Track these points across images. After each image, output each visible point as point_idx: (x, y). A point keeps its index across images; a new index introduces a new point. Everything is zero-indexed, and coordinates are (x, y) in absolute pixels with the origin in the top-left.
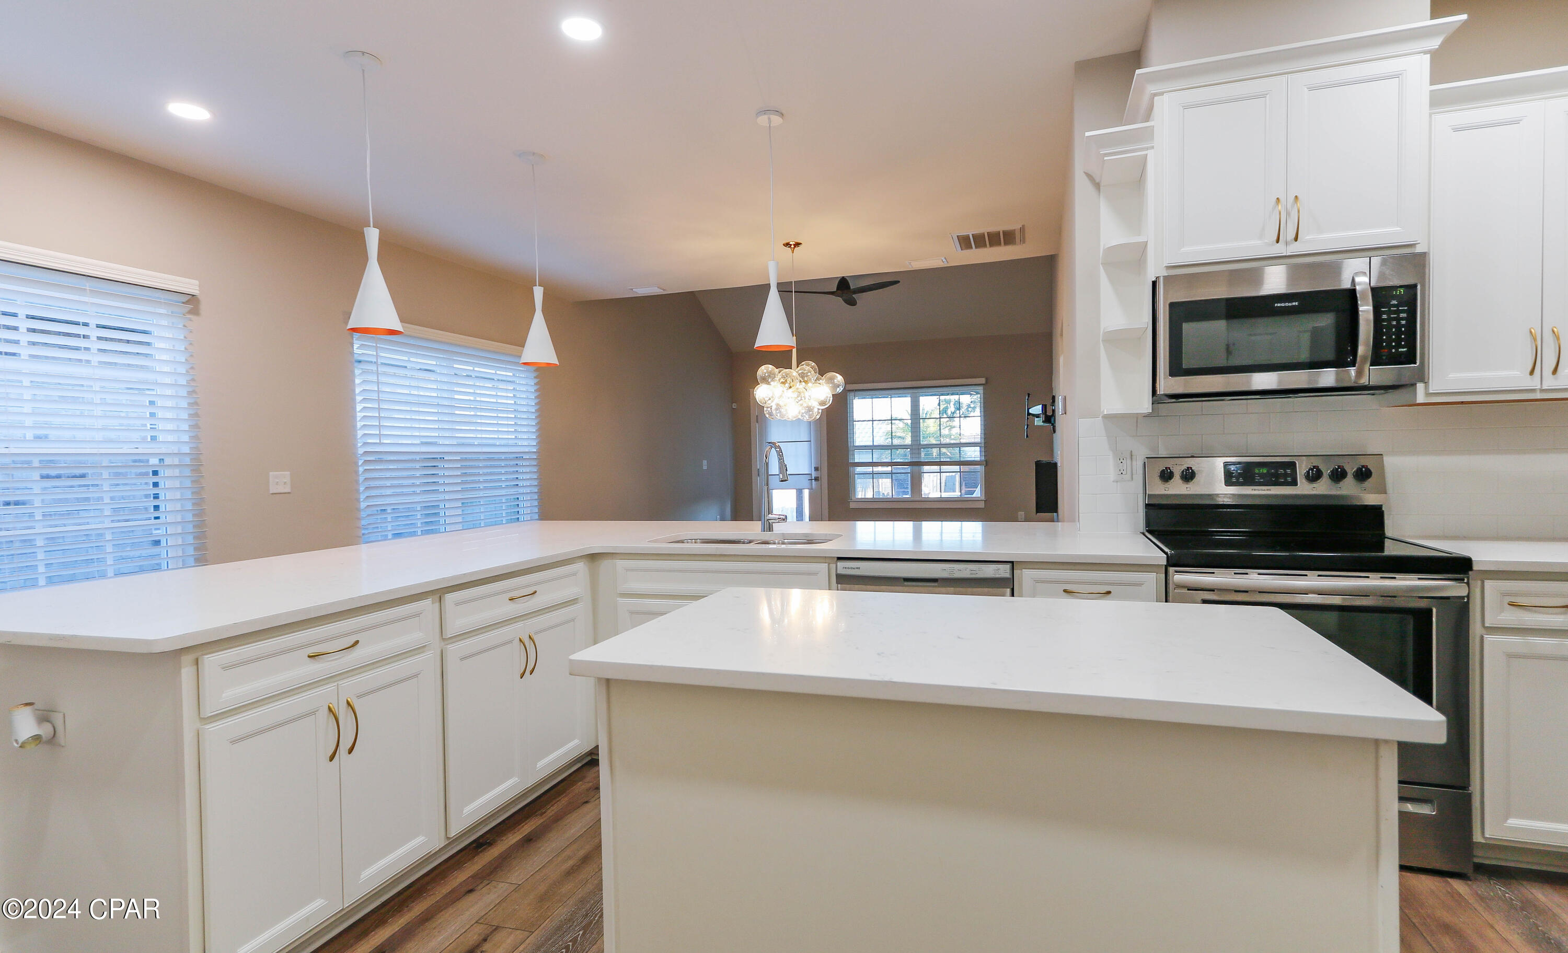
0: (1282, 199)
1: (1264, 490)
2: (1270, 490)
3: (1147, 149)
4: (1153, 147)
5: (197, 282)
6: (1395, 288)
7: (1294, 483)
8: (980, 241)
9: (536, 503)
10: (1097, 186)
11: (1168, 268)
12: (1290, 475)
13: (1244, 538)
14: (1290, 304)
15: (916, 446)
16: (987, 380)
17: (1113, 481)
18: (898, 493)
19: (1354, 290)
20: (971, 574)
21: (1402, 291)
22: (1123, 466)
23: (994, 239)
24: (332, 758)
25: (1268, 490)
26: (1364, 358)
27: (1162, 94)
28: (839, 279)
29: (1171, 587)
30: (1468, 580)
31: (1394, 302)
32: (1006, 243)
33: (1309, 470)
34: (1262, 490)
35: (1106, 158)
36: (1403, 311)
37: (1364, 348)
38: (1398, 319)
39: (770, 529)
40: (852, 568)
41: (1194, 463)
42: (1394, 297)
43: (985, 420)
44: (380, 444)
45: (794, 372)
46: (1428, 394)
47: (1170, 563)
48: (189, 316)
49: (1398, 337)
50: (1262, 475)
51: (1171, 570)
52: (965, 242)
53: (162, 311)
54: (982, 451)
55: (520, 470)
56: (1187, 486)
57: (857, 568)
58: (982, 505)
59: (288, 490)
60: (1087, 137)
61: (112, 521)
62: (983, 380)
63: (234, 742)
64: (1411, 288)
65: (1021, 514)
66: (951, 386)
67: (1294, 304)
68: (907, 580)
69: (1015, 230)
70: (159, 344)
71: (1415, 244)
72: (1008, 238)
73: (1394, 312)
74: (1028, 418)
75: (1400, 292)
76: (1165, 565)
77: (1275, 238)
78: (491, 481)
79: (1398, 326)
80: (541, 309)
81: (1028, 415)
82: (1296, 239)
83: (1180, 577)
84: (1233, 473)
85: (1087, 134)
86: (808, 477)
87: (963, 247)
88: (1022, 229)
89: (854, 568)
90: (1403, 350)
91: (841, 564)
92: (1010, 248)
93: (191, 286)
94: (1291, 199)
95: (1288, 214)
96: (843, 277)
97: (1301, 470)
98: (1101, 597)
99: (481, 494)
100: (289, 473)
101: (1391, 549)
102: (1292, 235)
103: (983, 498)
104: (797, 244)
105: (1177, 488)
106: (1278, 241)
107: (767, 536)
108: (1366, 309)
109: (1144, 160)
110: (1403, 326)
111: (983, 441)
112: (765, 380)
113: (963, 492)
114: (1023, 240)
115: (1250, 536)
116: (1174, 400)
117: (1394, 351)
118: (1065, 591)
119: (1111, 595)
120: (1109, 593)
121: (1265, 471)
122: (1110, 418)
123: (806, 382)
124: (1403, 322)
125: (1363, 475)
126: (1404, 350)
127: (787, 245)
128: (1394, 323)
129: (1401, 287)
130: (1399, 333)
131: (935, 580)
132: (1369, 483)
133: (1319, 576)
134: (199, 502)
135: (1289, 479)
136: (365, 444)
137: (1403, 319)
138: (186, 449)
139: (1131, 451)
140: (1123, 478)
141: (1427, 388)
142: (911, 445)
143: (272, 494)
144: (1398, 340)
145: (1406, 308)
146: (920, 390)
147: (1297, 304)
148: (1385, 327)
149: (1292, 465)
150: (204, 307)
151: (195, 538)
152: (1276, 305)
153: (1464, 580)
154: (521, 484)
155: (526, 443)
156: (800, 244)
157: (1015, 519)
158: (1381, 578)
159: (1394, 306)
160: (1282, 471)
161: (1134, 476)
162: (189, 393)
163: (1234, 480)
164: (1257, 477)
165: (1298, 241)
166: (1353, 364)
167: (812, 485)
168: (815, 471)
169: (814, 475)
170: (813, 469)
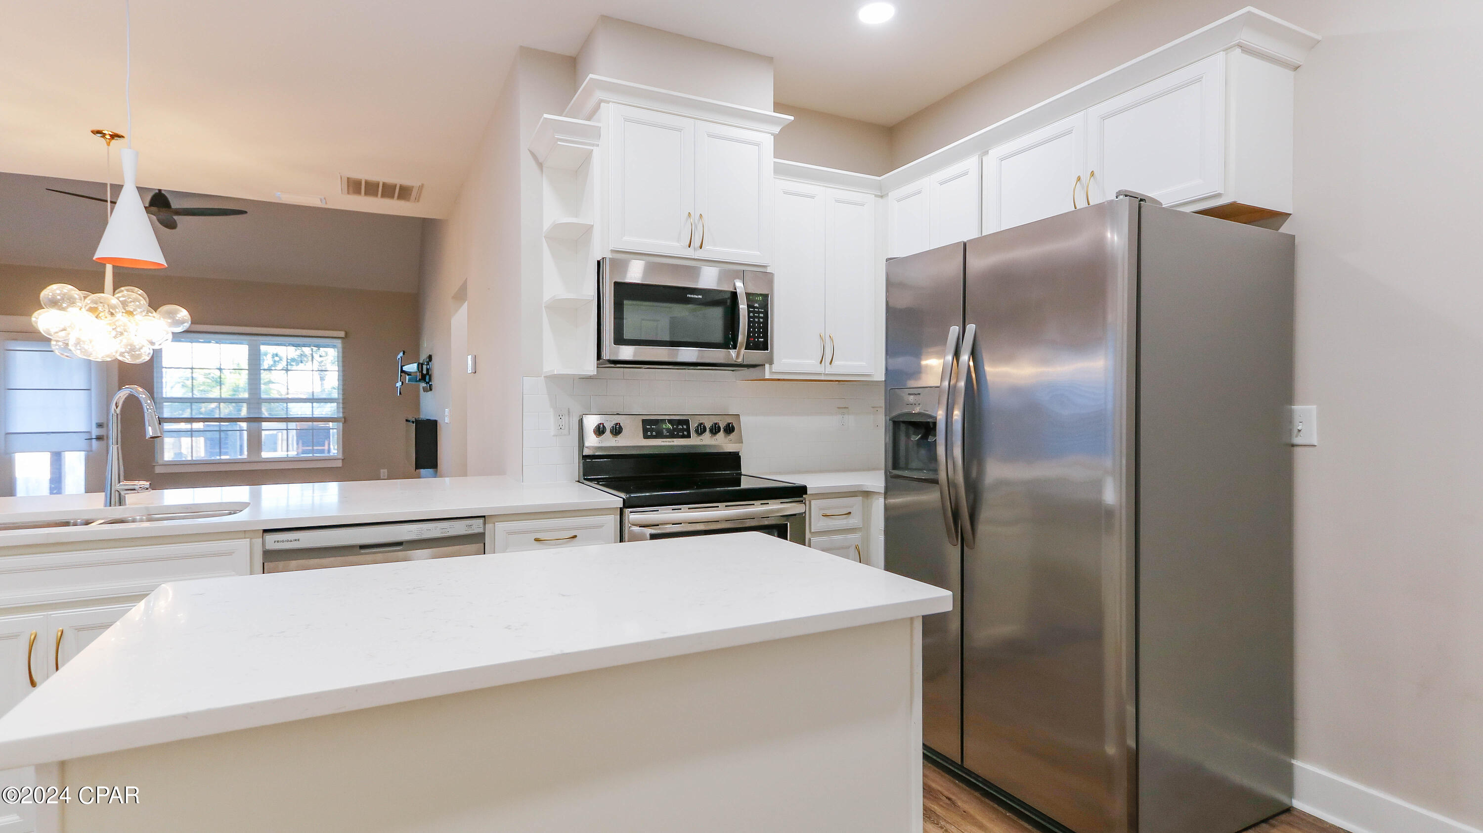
0: (693, 214)
3: (593, 145)
4: (598, 145)
6: (758, 295)
7: (689, 436)
8: (371, 189)
10: (540, 165)
11: (613, 251)
12: (685, 430)
14: (697, 297)
15: (255, 399)
16: (346, 334)
17: (553, 436)
18: (212, 454)
19: (736, 293)
20: (442, 533)
22: (562, 422)
23: (388, 191)
26: (741, 343)
27: (608, 102)
28: (155, 191)
29: (626, 525)
30: (805, 501)
31: (757, 305)
32: (400, 197)
33: (698, 426)
34: (669, 442)
35: (559, 143)
36: (762, 312)
37: (742, 338)
38: (759, 318)
39: (121, 502)
40: (288, 541)
42: (757, 302)
43: (344, 376)
45: (108, 296)
46: (771, 373)
47: (626, 505)
49: (759, 330)
50: (667, 430)
51: (627, 511)
52: (355, 186)
54: (339, 408)
56: (616, 439)
57: (296, 540)
58: (339, 464)
60: (544, 118)
62: (342, 334)
64: (765, 296)
65: (384, 472)
66: (302, 336)
67: (699, 296)
68: (362, 547)
69: (413, 187)
71: (767, 266)
72: (404, 193)
73: (757, 313)
74: (401, 376)
75: (760, 298)
76: (621, 508)
77: (688, 243)
79: (759, 324)
81: (401, 372)
82: (701, 247)
83: (633, 516)
84: (648, 428)
85: (546, 116)
86: (86, 436)
87: (351, 189)
88: (421, 187)
89: (291, 541)
91: (270, 538)
92: (402, 203)
94: (698, 215)
95: (696, 227)
96: (160, 190)
97: (693, 426)
98: (567, 542)
101: (746, 484)
102: (698, 244)
103: (340, 456)
104: (114, 136)
105: (612, 441)
106: (689, 246)
107: (117, 512)
108: (743, 307)
109: (589, 155)
110: (762, 323)
111: (341, 397)
112: (54, 303)
113: (300, 451)
114: (417, 199)
116: (613, 365)
117: (757, 340)
118: (537, 540)
119: (576, 539)
120: (575, 537)
121: (669, 426)
122: (555, 380)
123: (130, 313)
124: (761, 321)
125: (729, 429)
126: (762, 339)
127: (101, 133)
128: (757, 321)
129: (761, 295)
130: (760, 328)
131: (399, 544)
132: (733, 436)
133: (726, 506)
135: (685, 433)
137: (762, 318)
139: (569, 409)
140: (561, 433)
141: (770, 368)
142: (248, 399)
144: (759, 333)
145: (763, 310)
146: (260, 338)
147: (701, 297)
148: (753, 322)
149: (686, 422)
152: (687, 295)
153: (803, 501)
157: (378, 478)
158: (761, 504)
159: (757, 308)
160: (681, 427)
161: (571, 431)
163: (649, 433)
164: (664, 431)
165: (702, 249)
166: (735, 347)
167: (91, 445)
168: (97, 427)
169: (95, 432)
170: (94, 426)
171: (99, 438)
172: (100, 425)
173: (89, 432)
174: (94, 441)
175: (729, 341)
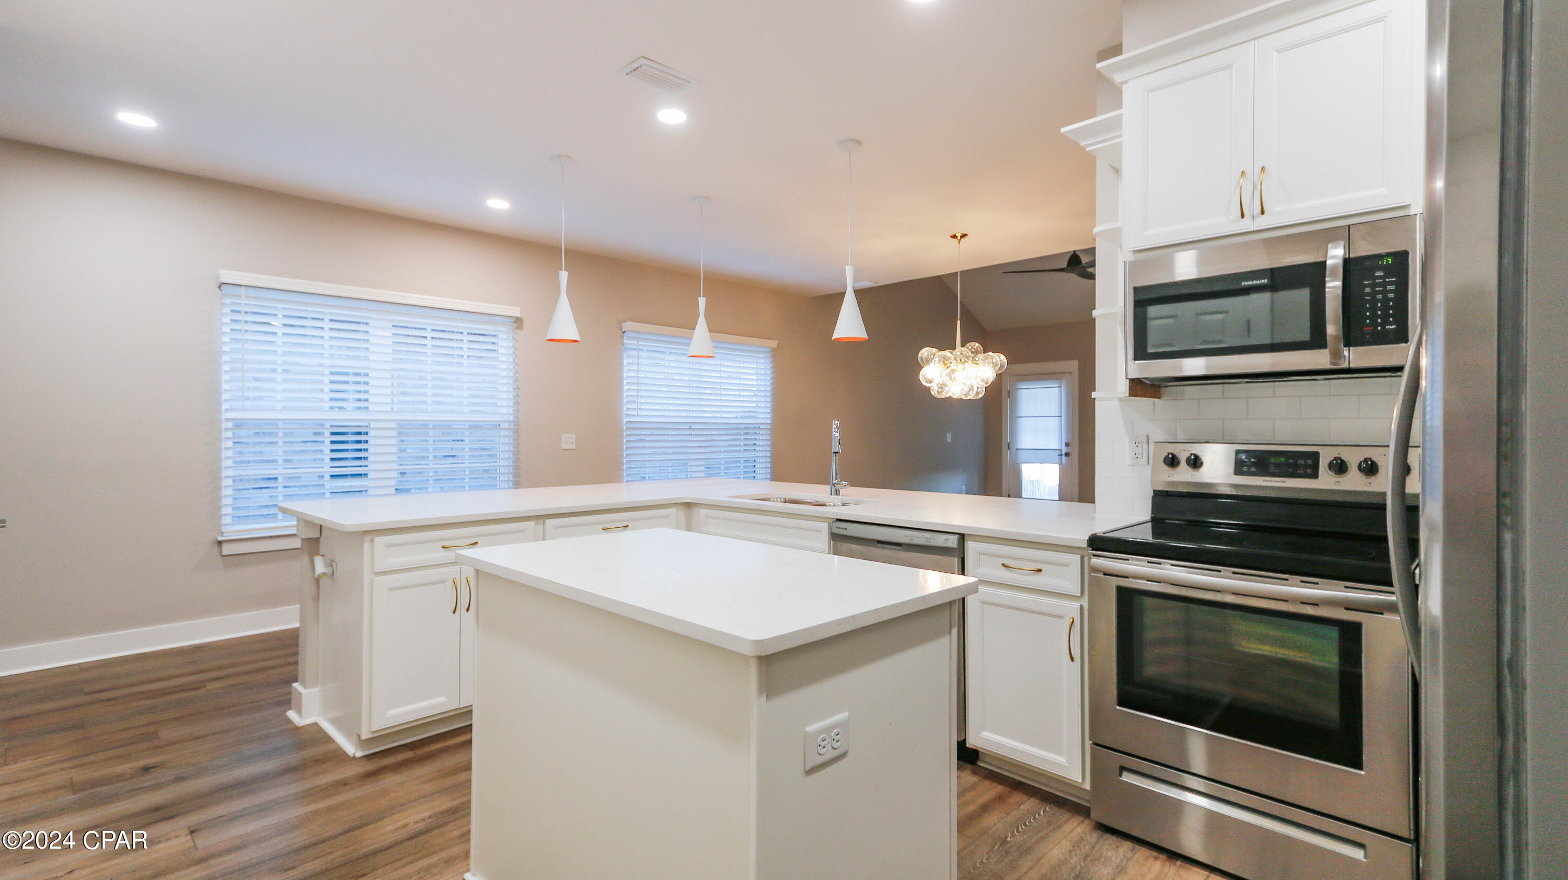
0: (1249, 172)
1: (1278, 482)
2: (1284, 482)
3: (1120, 136)
4: (1123, 135)
5: (519, 309)
6: (1380, 257)
7: (1315, 475)
9: (769, 465)
12: (1311, 467)
13: (1236, 531)
17: (1130, 466)
19: (1321, 264)
20: (926, 542)
21: (1390, 260)
22: (1138, 450)
24: (454, 612)
25: (1282, 482)
26: (1336, 338)
27: (1127, 81)
28: (1069, 256)
31: (1380, 273)
33: (1333, 461)
34: (1275, 481)
35: (1088, 149)
36: (1391, 283)
37: (1332, 329)
38: (1385, 292)
39: (837, 493)
41: (1197, 449)
42: (1381, 268)
44: (638, 415)
47: (1092, 546)
48: (516, 331)
49: (1385, 312)
50: (1277, 465)
51: (1091, 553)
53: (504, 329)
55: (758, 437)
56: (1194, 473)
57: (845, 529)
59: (574, 447)
60: (1064, 132)
61: (470, 463)
63: (391, 589)
64: (1401, 256)
67: (1263, 281)
68: (879, 542)
70: (501, 351)
71: (1406, 206)
73: (1380, 285)
75: (1388, 261)
77: (1239, 214)
78: (730, 446)
79: (1385, 301)
80: (704, 314)
82: (1263, 212)
83: (1095, 560)
84: (1245, 462)
85: (1063, 130)
86: (1059, 453)
89: (843, 529)
90: (1391, 327)
91: (836, 525)
93: (516, 312)
94: (1258, 169)
95: (1254, 187)
97: (1325, 461)
99: (722, 455)
100: (574, 436)
102: (1258, 209)
104: (964, 236)
105: (1183, 476)
106: (1243, 216)
107: (831, 499)
108: (1334, 285)
110: (1391, 300)
112: (928, 361)
115: (1243, 530)
117: (1379, 328)
118: (1003, 567)
119: (1040, 573)
120: (1040, 570)
121: (1283, 460)
122: (1131, 403)
124: (1392, 295)
126: (1393, 327)
127: (954, 237)
128: (1380, 297)
129: (1388, 255)
130: (1385, 308)
131: (899, 545)
134: (517, 453)
135: (1309, 471)
136: (627, 415)
137: (1391, 291)
138: (511, 419)
139: (1148, 436)
140: (1138, 463)
143: (564, 450)
144: (1385, 317)
145: (1394, 279)
148: (1368, 301)
149: (1315, 456)
150: (525, 325)
151: (514, 477)
152: (1243, 283)
154: (758, 448)
155: (762, 416)
156: (966, 235)
159: (1379, 277)
160: (1302, 462)
161: (1150, 461)
162: (514, 381)
163: (1245, 469)
164: (1272, 467)
165: (1265, 214)
167: (1061, 461)
168: (1065, 446)
169: (1064, 450)
170: (1064, 445)
171: (1067, 454)
172: (1067, 444)
173: (1061, 450)
174: (1063, 456)
175: (1317, 340)
